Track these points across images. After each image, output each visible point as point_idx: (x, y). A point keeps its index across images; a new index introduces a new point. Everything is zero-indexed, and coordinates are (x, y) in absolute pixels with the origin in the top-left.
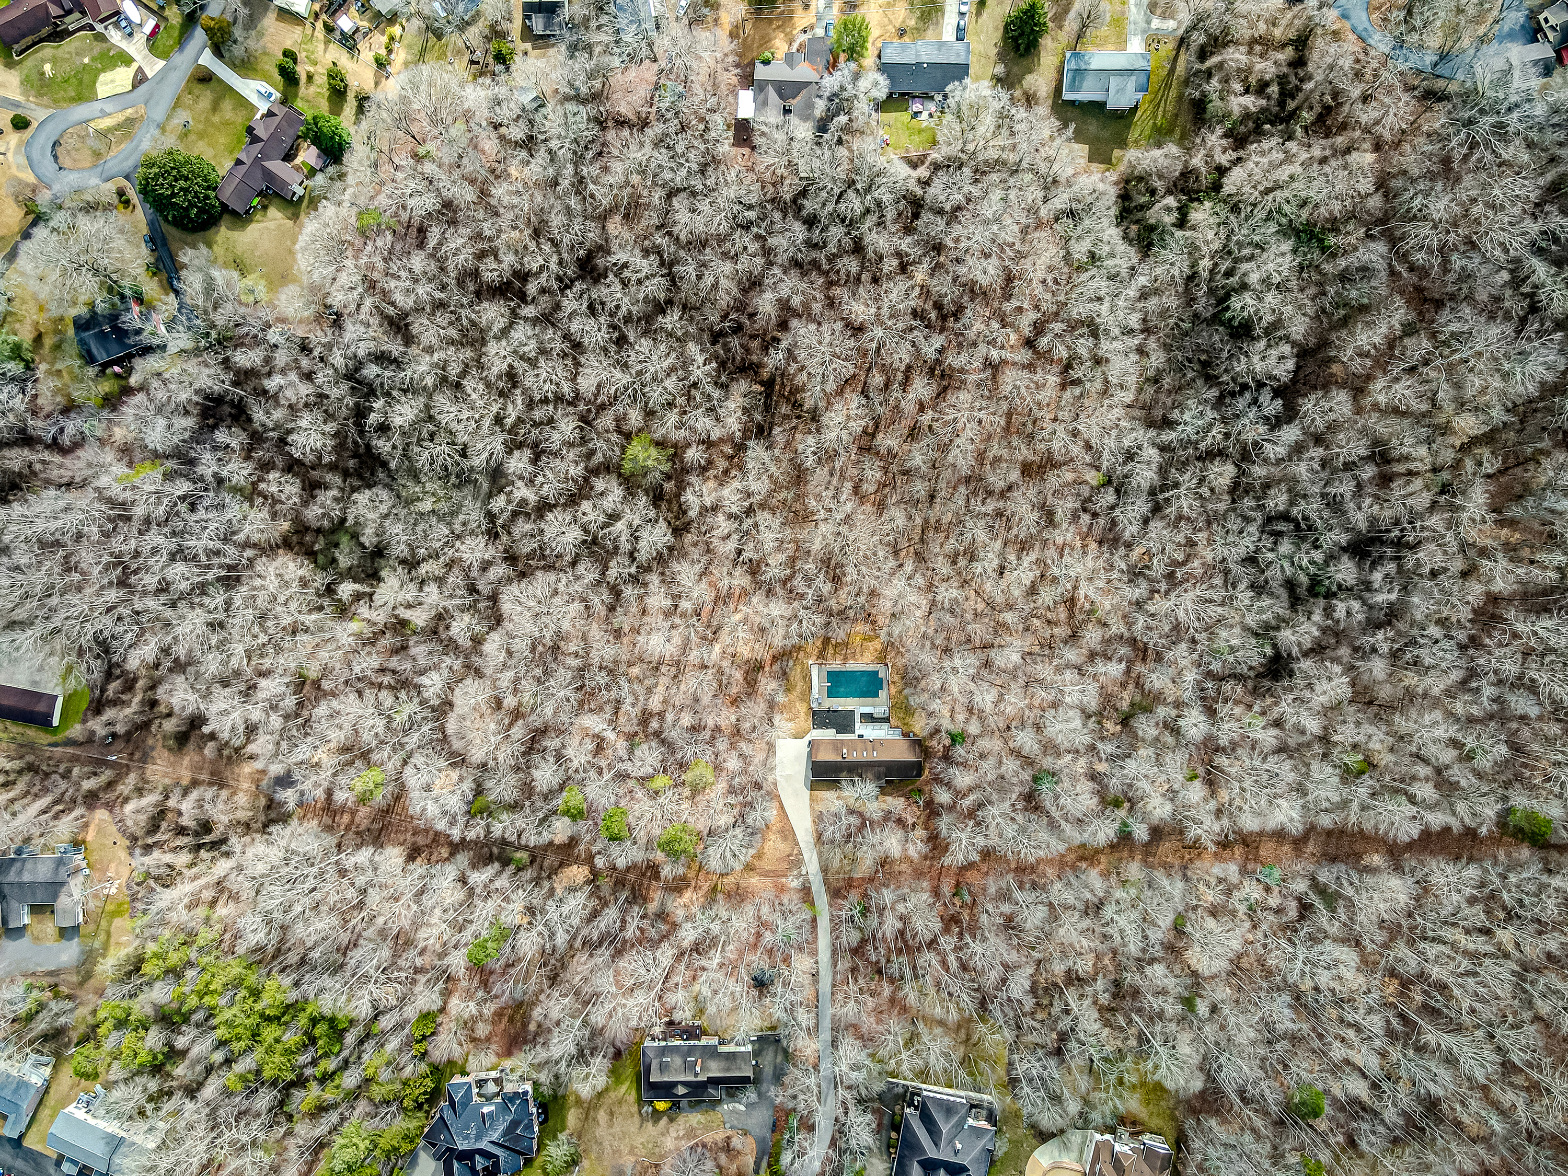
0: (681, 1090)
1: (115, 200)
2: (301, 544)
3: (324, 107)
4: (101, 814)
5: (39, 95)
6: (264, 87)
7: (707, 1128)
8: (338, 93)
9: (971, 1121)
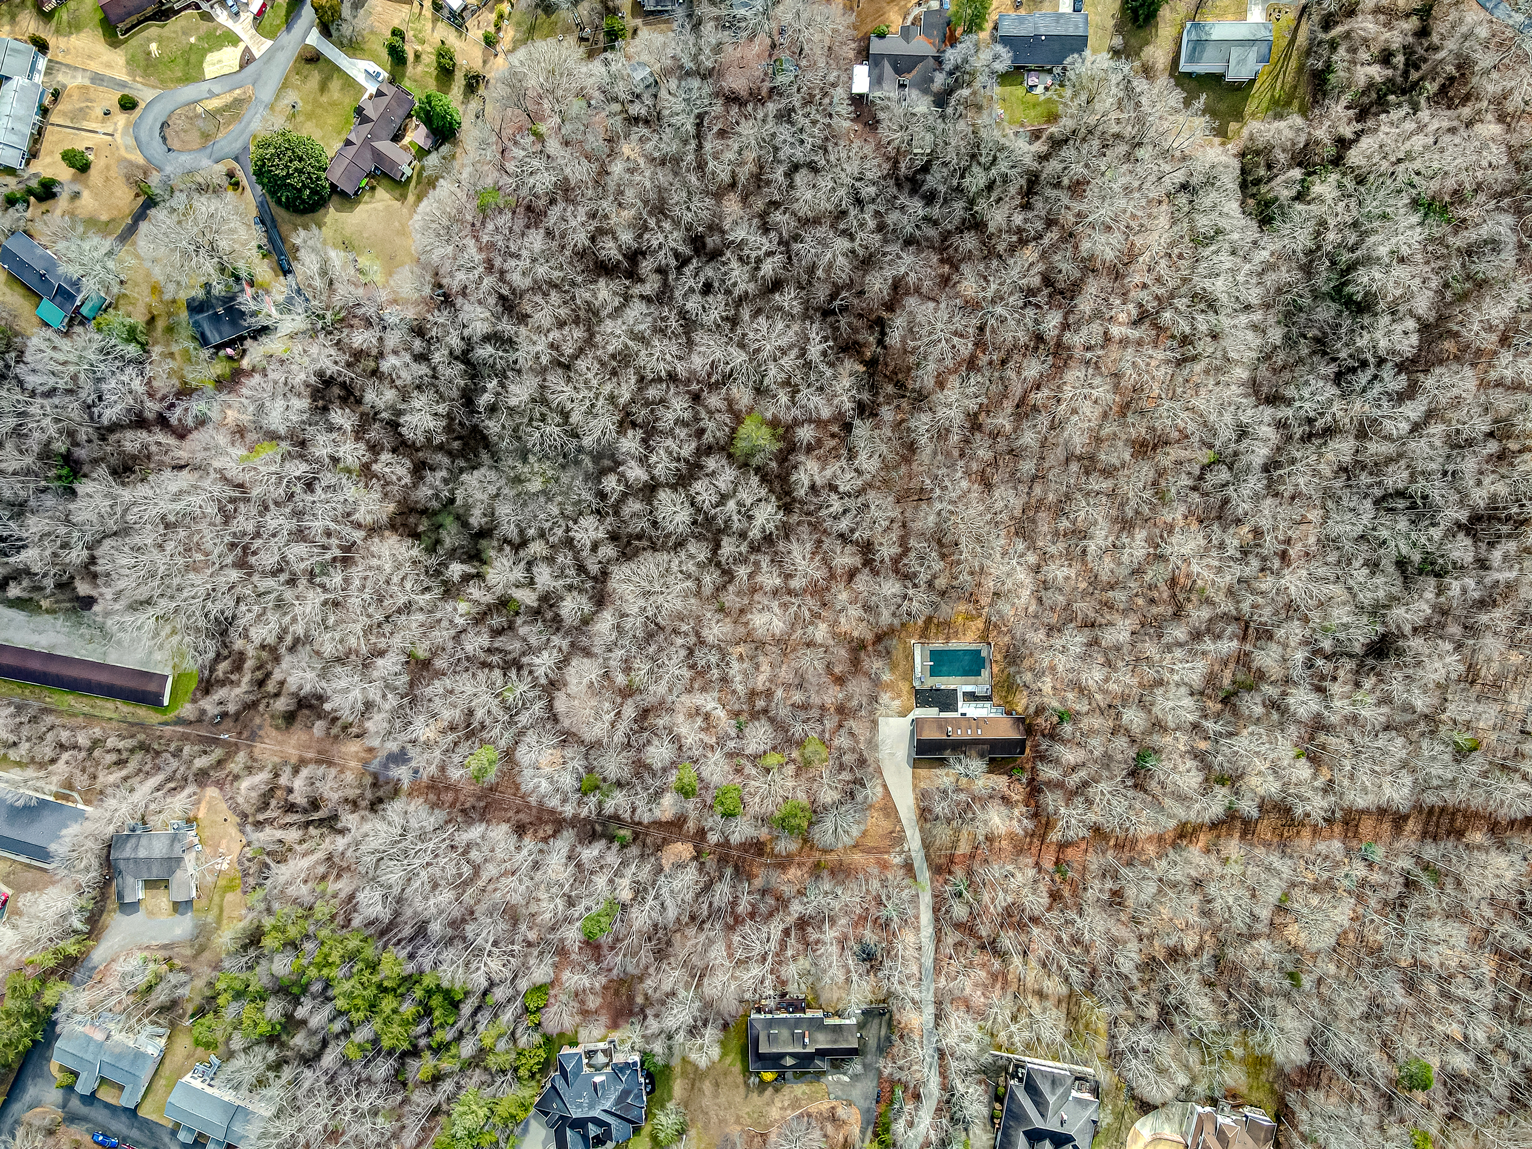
0: (789, 1061)
1: (225, 182)
2: (404, 525)
3: (431, 87)
4: (211, 792)
5: (146, 75)
6: (373, 67)
7: (812, 1099)
8: (446, 72)
9: (1074, 1093)
